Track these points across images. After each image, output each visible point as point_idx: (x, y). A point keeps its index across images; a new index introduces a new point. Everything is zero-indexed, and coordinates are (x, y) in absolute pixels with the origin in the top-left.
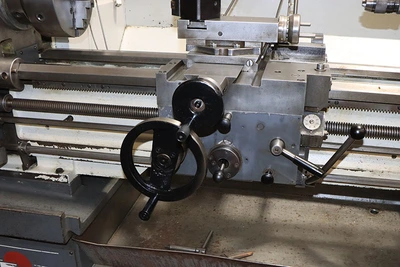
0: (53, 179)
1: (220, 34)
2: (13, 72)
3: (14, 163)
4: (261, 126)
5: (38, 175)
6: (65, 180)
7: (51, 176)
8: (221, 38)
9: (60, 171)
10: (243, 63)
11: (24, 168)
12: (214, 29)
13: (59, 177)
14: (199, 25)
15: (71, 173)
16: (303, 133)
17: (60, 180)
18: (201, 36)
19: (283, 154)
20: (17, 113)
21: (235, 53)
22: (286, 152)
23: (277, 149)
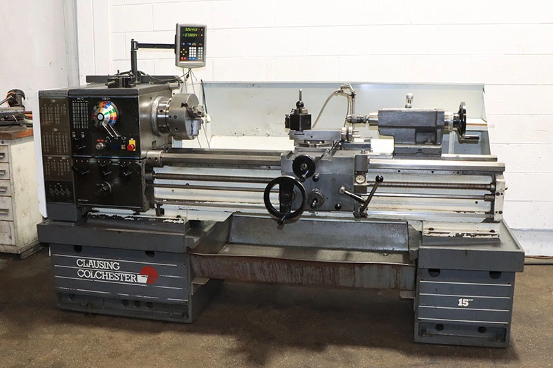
0: (175, 222)
1: (312, 137)
2: (161, 157)
3: (151, 213)
4: (334, 180)
5: (165, 219)
6: (182, 222)
7: (173, 220)
8: (312, 139)
9: (179, 216)
10: (324, 151)
11: (158, 215)
12: (308, 135)
13: (178, 220)
14: (301, 133)
15: (186, 218)
16: (356, 184)
17: (179, 222)
18: (302, 138)
19: (345, 193)
20: (156, 181)
21: (319, 146)
22: (346, 192)
23: (342, 191)
